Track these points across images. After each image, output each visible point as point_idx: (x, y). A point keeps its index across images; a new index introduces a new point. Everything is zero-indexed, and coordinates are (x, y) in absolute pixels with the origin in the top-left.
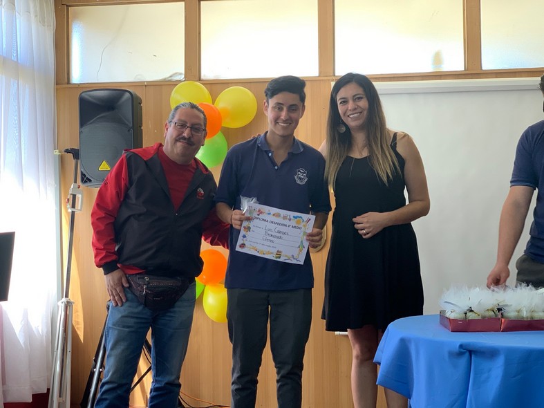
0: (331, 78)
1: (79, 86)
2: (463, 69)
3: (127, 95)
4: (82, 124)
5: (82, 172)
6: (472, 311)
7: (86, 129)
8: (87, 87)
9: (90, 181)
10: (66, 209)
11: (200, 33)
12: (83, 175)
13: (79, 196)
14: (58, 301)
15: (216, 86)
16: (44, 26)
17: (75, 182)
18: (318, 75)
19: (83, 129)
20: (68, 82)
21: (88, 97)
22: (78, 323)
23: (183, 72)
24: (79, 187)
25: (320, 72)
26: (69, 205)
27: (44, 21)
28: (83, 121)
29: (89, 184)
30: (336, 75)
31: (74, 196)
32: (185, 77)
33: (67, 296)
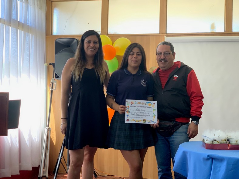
0: (164, 34)
1: (56, 36)
2: (224, 31)
3: (75, 40)
4: (56, 53)
5: (56, 74)
6: (215, 140)
7: (58, 55)
8: (59, 37)
9: (59, 77)
10: (50, 89)
11: (108, 14)
12: (56, 75)
13: (55, 84)
14: (45, 128)
15: (114, 37)
16: (41, 10)
17: (53, 77)
18: (158, 33)
19: (56, 55)
20: (52, 35)
21: (58, 41)
22: (53, 138)
23: (100, 31)
24: (55, 80)
25: (160, 32)
26: (51, 87)
27: (41, 8)
28: (57, 52)
29: (58, 78)
30: (167, 33)
31: (53, 83)
32: (101, 33)
33: (48, 126)
